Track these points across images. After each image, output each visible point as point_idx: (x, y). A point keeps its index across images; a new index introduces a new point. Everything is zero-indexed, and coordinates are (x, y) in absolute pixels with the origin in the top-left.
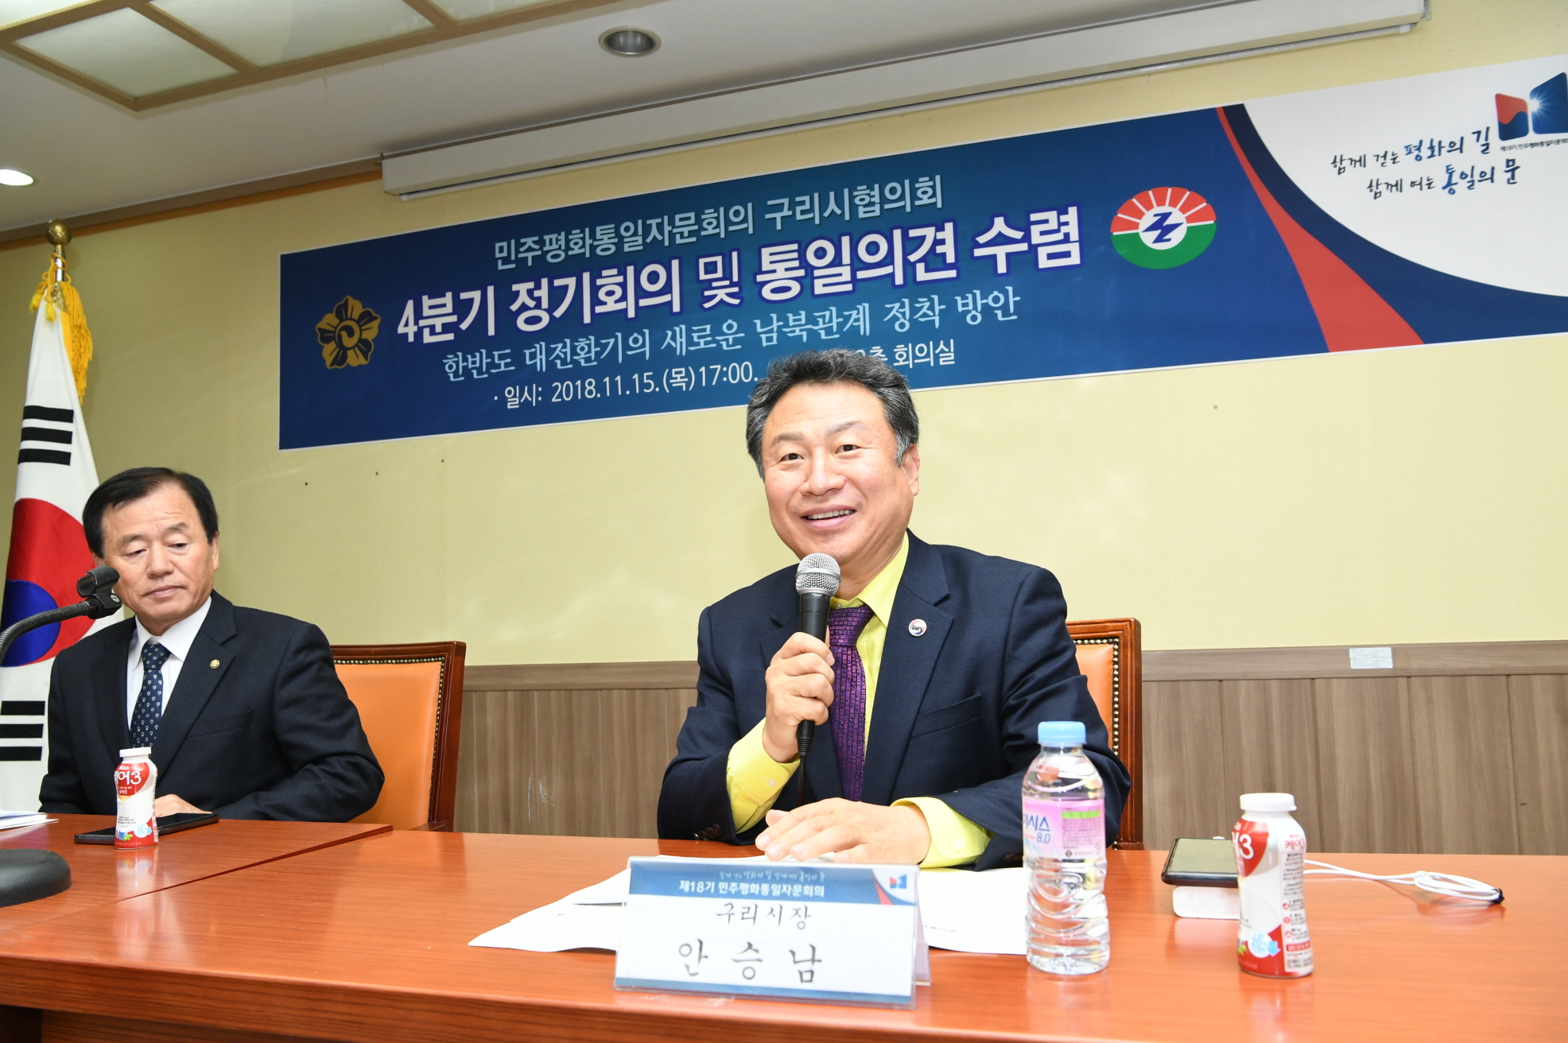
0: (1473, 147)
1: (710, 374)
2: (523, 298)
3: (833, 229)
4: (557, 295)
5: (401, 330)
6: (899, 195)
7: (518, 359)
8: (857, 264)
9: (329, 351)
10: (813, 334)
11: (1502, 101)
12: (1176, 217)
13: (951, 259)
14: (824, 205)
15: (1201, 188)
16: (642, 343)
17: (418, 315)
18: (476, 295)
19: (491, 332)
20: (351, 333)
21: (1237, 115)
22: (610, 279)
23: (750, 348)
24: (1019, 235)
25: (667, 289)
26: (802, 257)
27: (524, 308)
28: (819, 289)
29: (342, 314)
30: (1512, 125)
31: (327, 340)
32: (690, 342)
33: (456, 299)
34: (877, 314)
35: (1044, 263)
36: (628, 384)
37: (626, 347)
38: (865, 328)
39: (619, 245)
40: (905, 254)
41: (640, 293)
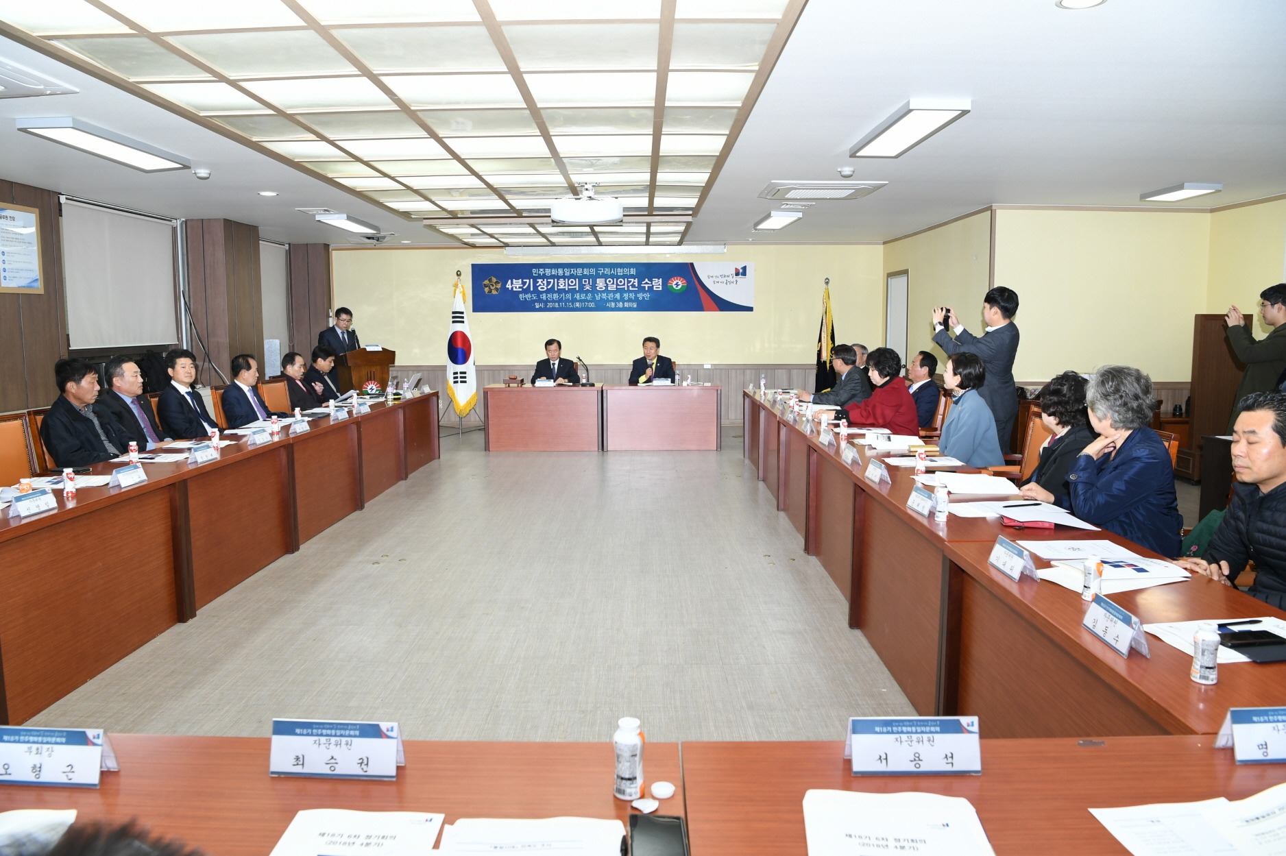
0: (731, 277)
1: (585, 304)
2: (540, 283)
3: (612, 276)
4: (548, 283)
5: (507, 286)
6: (626, 271)
7: (538, 296)
8: (617, 285)
9: (486, 290)
10: (608, 298)
11: (736, 269)
12: (680, 283)
13: (637, 286)
14: (611, 271)
15: (684, 278)
16: (569, 296)
17: (512, 283)
18: (528, 281)
19: (532, 289)
20: (493, 286)
21: (692, 264)
22: (561, 281)
23: (593, 300)
24: (650, 283)
25: (575, 285)
26: (606, 282)
27: (540, 285)
28: (609, 289)
29: (490, 280)
30: (737, 274)
31: (486, 287)
32: (580, 297)
33: (522, 281)
34: (621, 296)
35: (655, 289)
36: (566, 305)
37: (565, 297)
38: (618, 298)
39: (564, 273)
40: (628, 284)
41: (569, 285)
